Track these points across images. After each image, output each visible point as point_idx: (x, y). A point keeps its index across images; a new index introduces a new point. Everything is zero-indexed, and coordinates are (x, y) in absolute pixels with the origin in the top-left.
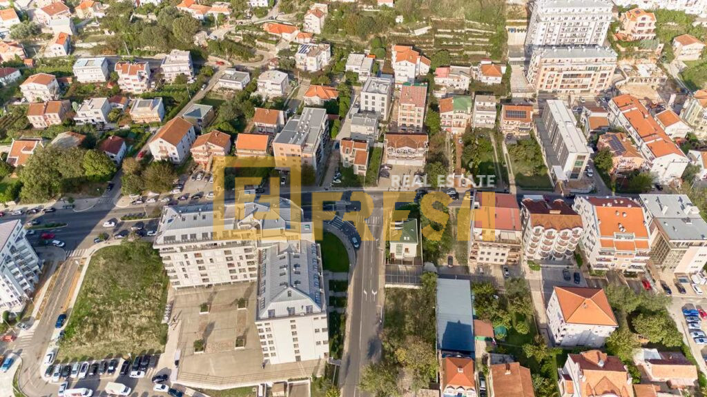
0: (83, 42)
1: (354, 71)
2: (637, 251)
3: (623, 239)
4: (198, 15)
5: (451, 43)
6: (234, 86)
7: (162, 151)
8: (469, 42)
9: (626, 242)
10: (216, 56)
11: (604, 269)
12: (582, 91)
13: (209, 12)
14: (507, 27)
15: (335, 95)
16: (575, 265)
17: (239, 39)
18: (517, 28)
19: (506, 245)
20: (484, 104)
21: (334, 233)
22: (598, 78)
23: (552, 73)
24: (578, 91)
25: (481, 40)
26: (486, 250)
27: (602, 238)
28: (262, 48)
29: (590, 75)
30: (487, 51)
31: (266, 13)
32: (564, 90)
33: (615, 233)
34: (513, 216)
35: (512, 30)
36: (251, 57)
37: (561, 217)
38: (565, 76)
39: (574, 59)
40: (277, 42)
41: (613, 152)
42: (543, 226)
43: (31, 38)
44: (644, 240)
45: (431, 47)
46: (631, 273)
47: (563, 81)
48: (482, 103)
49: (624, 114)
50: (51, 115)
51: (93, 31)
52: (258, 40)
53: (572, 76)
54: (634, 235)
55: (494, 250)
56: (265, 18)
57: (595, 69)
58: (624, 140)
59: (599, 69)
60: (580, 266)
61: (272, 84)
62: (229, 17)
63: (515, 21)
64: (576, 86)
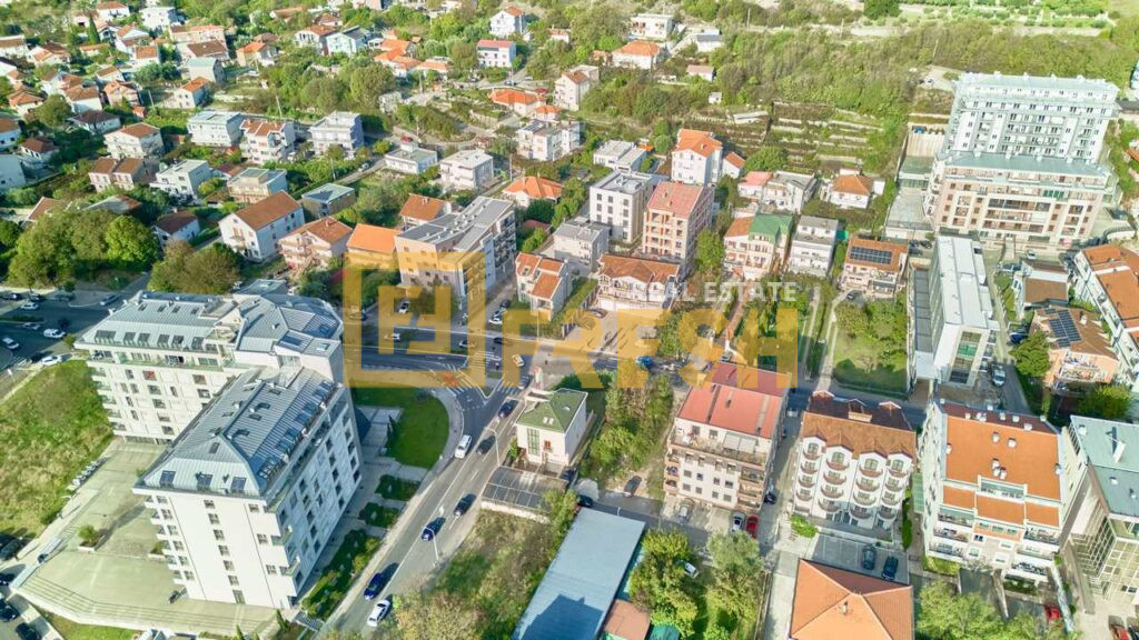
0: (226, 93)
1: (608, 165)
2: (1027, 524)
3: (998, 495)
4: (400, 72)
5: (796, 141)
6: (405, 168)
7: (236, 237)
8: (830, 141)
9: (1003, 501)
10: (404, 128)
11: (953, 559)
12: (1031, 237)
13: (419, 68)
14: (910, 124)
15: (555, 194)
16: (897, 542)
17: (445, 107)
18: (929, 127)
19: (733, 463)
20: (813, 233)
21: (442, 400)
22: (1065, 215)
23: (967, 193)
24: (1023, 235)
25: (854, 139)
26: (694, 467)
27: (947, 484)
28: (477, 123)
29: (1047, 206)
30: (859, 156)
31: (505, 76)
32: (993, 232)
33: (980, 477)
34: (764, 409)
35: (917, 129)
36: (455, 133)
37: (869, 429)
38: (993, 203)
39: (1016, 173)
40: (502, 116)
41: (1053, 340)
42: (825, 440)
43: (160, 82)
44: (1049, 504)
45: (756, 143)
46: (1021, 581)
47: (990, 213)
48: (809, 230)
49: (1098, 277)
50: (123, 175)
51: (248, 82)
52: (475, 111)
53: (1010, 204)
54: (1025, 488)
55: (709, 470)
56: (503, 82)
57: (1059, 195)
58: (1083, 321)
59: (1066, 196)
60: (906, 546)
61: (461, 167)
62: (445, 77)
63: (930, 115)
64: (1018, 226)
